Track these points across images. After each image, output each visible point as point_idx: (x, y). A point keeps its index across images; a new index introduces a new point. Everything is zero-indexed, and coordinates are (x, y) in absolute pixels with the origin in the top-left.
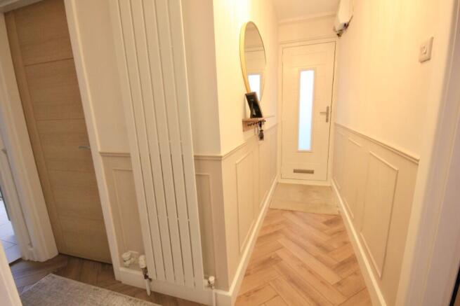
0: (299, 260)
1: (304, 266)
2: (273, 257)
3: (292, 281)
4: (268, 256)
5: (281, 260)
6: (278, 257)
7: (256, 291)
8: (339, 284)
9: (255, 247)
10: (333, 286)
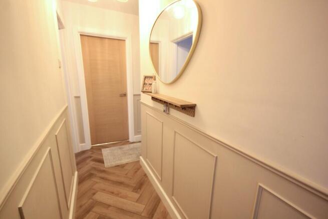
0: (121, 197)
1: (117, 195)
2: (139, 190)
3: (121, 183)
4: (142, 189)
5: (133, 191)
6: (136, 192)
7: (136, 172)
8: (94, 194)
9: (155, 190)
10: (97, 191)
